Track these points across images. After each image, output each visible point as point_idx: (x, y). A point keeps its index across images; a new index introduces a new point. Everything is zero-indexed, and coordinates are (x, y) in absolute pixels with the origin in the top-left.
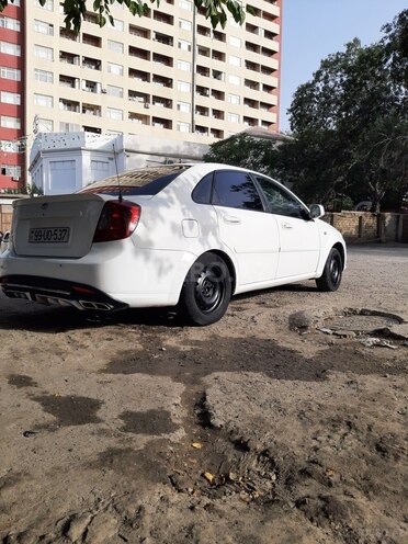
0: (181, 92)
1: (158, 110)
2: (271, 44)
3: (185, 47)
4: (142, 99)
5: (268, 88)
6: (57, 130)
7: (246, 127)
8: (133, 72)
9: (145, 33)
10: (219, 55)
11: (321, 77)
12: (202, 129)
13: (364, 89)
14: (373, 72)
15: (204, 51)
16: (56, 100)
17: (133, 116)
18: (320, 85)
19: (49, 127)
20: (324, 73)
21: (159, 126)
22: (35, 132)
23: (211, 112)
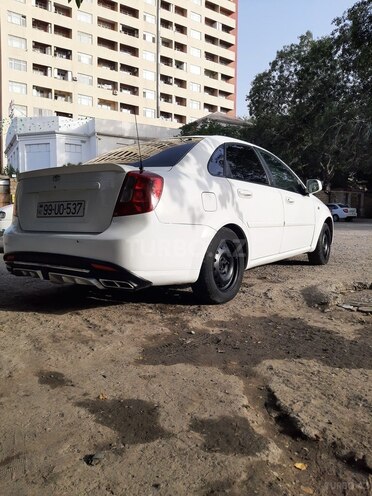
0: (147, 79)
1: (125, 97)
2: (228, 38)
3: (149, 38)
4: (110, 87)
5: (226, 78)
6: (31, 114)
7: (206, 113)
8: (102, 62)
9: (112, 25)
10: (181, 47)
11: (277, 67)
12: (167, 115)
13: (316, 78)
14: (324, 62)
15: (167, 43)
16: (30, 87)
17: (102, 102)
18: (276, 74)
19: (24, 112)
20: (280, 63)
21: (126, 112)
22: (11, 116)
23: (174, 99)
